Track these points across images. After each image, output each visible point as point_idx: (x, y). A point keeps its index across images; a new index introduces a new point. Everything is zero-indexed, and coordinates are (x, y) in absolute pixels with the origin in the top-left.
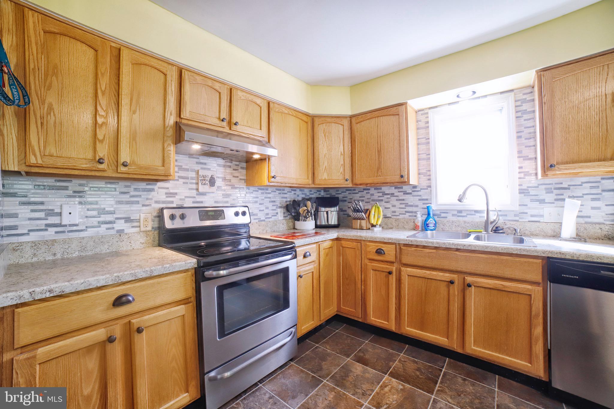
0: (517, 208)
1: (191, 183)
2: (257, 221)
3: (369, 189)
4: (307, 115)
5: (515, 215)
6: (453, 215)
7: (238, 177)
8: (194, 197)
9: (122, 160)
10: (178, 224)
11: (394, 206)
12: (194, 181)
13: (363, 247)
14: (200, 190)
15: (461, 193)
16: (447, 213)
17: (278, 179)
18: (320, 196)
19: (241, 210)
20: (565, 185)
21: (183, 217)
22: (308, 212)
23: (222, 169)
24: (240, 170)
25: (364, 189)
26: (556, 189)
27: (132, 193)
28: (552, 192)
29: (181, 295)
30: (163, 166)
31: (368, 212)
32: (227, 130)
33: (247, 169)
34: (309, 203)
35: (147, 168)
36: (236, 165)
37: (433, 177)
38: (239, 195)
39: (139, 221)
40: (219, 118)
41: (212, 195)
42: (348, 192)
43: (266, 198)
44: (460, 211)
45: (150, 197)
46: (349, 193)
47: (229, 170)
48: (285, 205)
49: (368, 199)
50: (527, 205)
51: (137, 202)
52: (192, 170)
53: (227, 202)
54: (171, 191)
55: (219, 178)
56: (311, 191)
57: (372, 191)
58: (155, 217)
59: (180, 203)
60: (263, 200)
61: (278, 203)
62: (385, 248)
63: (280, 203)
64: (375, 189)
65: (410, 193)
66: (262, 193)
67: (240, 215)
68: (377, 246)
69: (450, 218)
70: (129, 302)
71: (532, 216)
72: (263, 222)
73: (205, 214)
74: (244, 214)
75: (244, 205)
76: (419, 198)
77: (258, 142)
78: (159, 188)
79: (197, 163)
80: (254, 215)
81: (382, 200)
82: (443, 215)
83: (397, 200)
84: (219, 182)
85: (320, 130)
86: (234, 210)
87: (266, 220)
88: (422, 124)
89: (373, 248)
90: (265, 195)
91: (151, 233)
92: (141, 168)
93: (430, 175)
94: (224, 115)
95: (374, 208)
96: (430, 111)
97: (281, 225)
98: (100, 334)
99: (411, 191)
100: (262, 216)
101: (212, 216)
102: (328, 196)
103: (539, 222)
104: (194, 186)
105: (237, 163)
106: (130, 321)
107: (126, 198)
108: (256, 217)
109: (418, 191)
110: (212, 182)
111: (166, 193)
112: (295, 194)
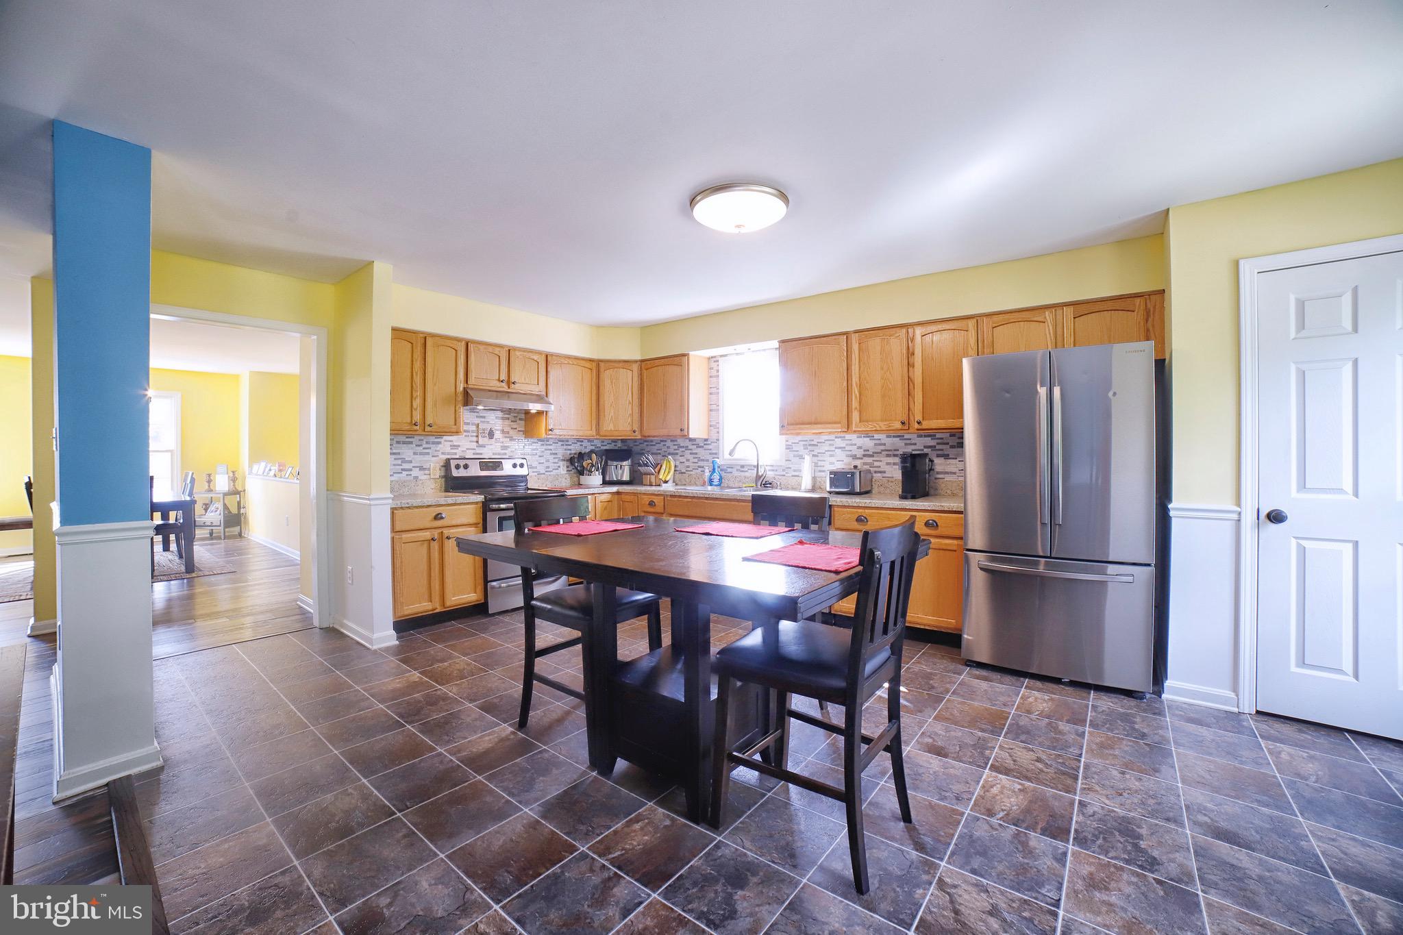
0: (784, 463)
1: (472, 436)
2: (536, 474)
3: (666, 441)
4: (591, 360)
5: (784, 470)
6: (737, 470)
7: (516, 429)
8: (475, 449)
9: (428, 422)
10: (462, 473)
11: (688, 460)
12: (475, 434)
13: (639, 500)
14: (481, 442)
15: (731, 448)
16: (732, 468)
17: (557, 432)
18: (616, 448)
19: (518, 462)
20: (815, 443)
21: (466, 467)
22: (593, 466)
23: (500, 422)
24: (519, 422)
25: (662, 441)
26: (810, 445)
27: (424, 446)
28: (807, 449)
29: (472, 520)
30: (455, 425)
31: (659, 466)
32: (505, 389)
33: (526, 420)
34: (594, 456)
35: (444, 428)
36: (514, 417)
37: (721, 431)
38: (517, 447)
39: (429, 469)
40: (499, 380)
41: (490, 447)
42: (646, 443)
43: (546, 450)
44: (743, 466)
45: (438, 449)
46: (647, 445)
47: (507, 422)
48: (568, 457)
49: (665, 451)
50: (790, 461)
51: (428, 454)
52: (472, 424)
53: (505, 454)
54: (455, 444)
55: (497, 430)
56: (603, 442)
57: (669, 443)
58: (442, 466)
59: (462, 455)
60: (543, 452)
61: (560, 456)
62: (656, 500)
63: (563, 456)
64: (671, 441)
65: (703, 447)
66: (543, 445)
67: (518, 466)
68: (650, 498)
69: (736, 473)
70: (442, 518)
71: (795, 471)
72: (543, 476)
73: (485, 465)
74: (522, 466)
75: (522, 457)
76: (710, 451)
77: (535, 397)
78: (446, 441)
79: (477, 417)
80: (532, 468)
81: (677, 454)
82: (729, 470)
83: (691, 454)
84: (498, 435)
85: (606, 376)
86: (513, 462)
87: (547, 473)
88: (714, 373)
89: (646, 500)
90: (545, 447)
91: (438, 481)
92: (440, 427)
93: (718, 428)
94: (503, 377)
95: (665, 462)
96: (720, 359)
97: (564, 479)
98: (427, 535)
99: (703, 445)
100: (541, 469)
101: (491, 466)
102: (626, 448)
103: (798, 476)
104: (475, 439)
105: (516, 415)
106: (442, 532)
107: (420, 449)
108: (535, 470)
109: (708, 444)
110: (491, 435)
111: (451, 446)
112: (581, 445)
